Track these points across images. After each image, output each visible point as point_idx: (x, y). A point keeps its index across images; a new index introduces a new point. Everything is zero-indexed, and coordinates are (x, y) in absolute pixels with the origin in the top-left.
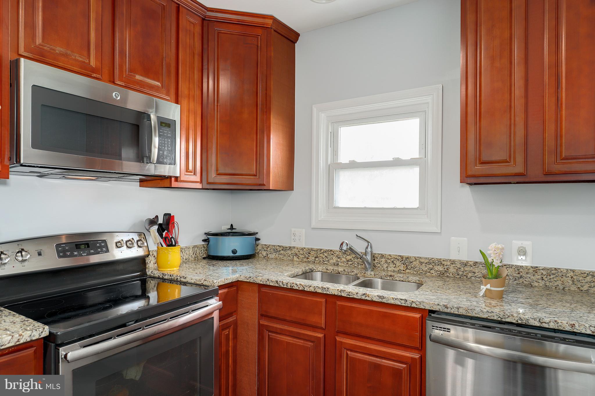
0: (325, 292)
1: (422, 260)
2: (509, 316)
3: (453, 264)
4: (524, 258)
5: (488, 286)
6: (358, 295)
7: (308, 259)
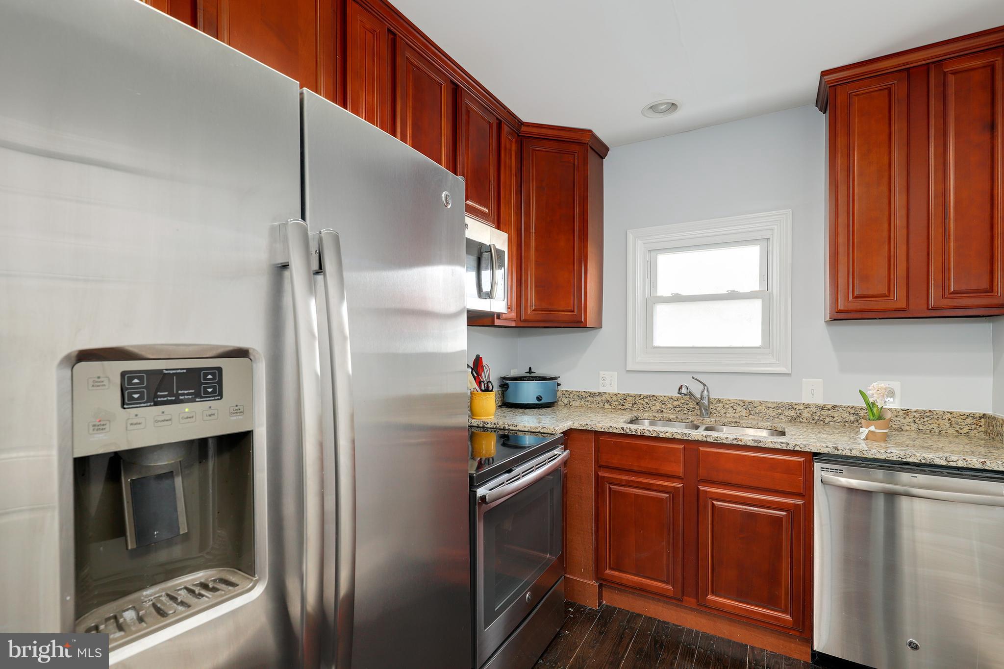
0: (685, 438)
1: (769, 405)
2: (911, 456)
3: (806, 408)
4: (891, 400)
5: (872, 428)
6: (729, 440)
7: (623, 405)
